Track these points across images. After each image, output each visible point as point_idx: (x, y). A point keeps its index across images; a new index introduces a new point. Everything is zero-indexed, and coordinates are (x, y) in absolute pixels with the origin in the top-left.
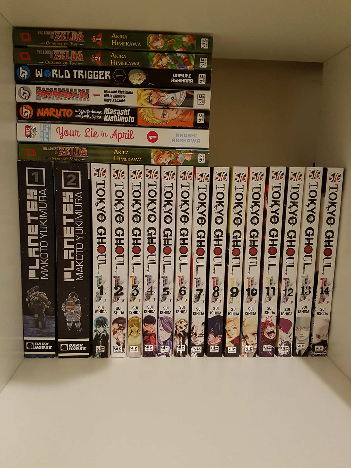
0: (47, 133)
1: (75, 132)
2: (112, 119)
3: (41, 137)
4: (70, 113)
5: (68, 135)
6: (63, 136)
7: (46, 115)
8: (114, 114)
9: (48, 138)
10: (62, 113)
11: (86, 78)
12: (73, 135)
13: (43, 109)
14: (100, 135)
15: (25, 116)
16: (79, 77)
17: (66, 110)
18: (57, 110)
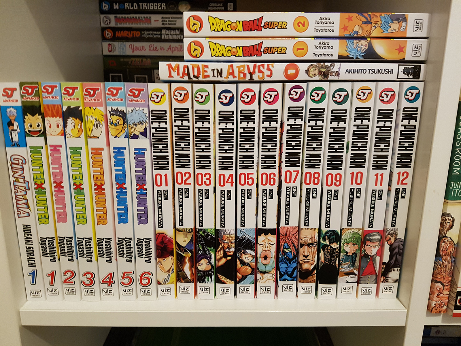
0: (123, 49)
1: (142, 48)
2: (167, 37)
3: (119, 52)
4: (138, 34)
5: (137, 50)
6: (134, 51)
7: (122, 36)
8: (169, 33)
9: (124, 53)
10: (133, 34)
11: (148, 8)
12: (141, 49)
13: (119, 32)
14: (159, 49)
15: (108, 36)
16: (144, 8)
17: (135, 32)
18: (129, 32)
